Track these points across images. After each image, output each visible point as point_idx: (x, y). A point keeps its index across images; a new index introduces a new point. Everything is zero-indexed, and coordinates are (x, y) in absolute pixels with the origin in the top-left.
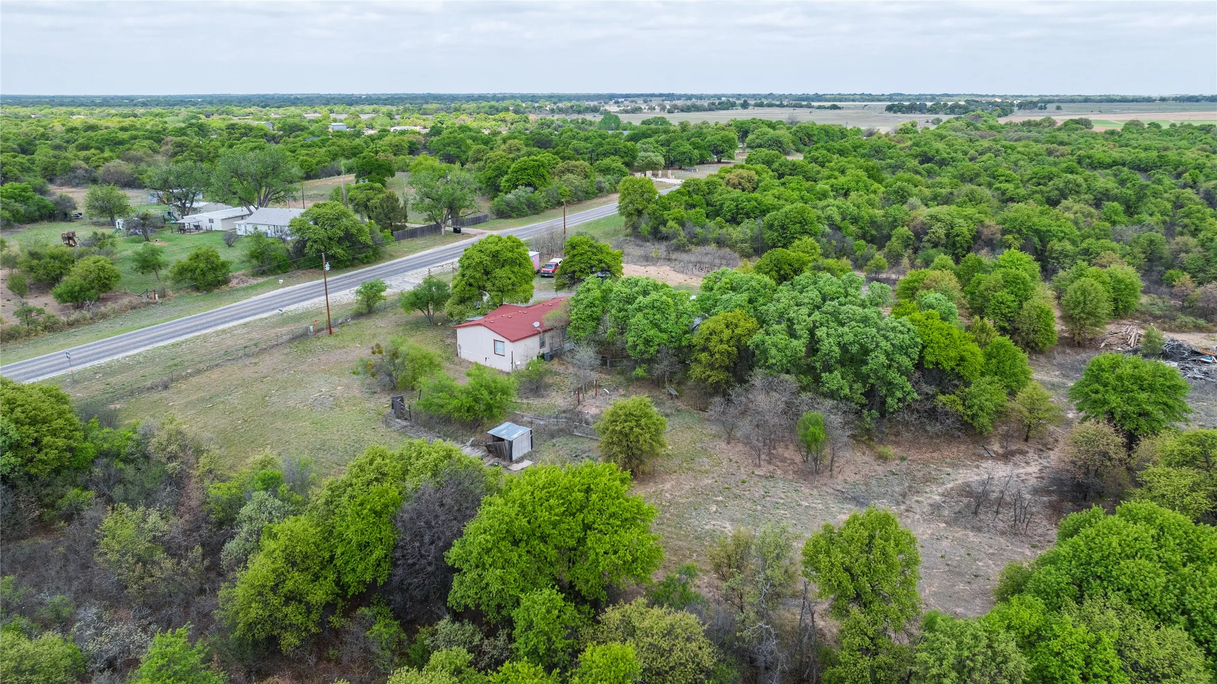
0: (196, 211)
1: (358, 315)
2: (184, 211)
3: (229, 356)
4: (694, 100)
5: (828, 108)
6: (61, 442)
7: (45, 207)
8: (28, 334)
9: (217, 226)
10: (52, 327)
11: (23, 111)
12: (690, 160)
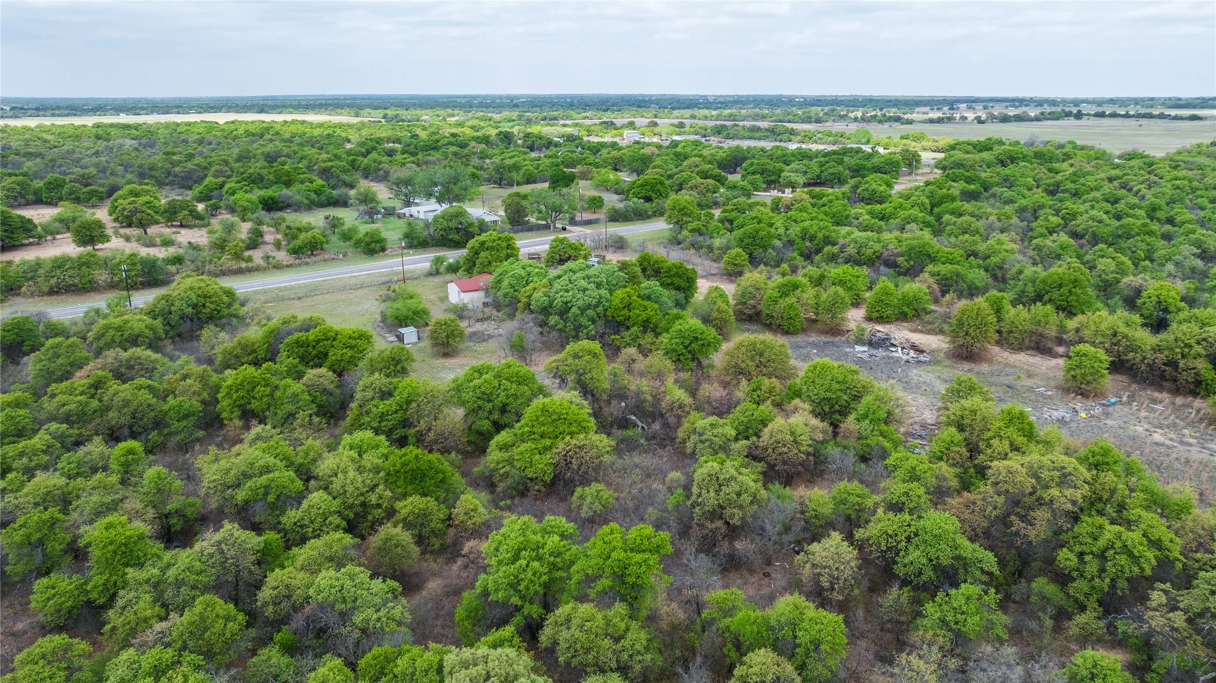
0: (417, 204)
1: (430, 274)
2: (408, 204)
3: (343, 289)
4: (1046, 106)
5: (1186, 119)
6: (212, 306)
7: (332, 198)
8: (265, 269)
9: (422, 216)
10: (278, 267)
11: (402, 113)
12: (839, 179)
